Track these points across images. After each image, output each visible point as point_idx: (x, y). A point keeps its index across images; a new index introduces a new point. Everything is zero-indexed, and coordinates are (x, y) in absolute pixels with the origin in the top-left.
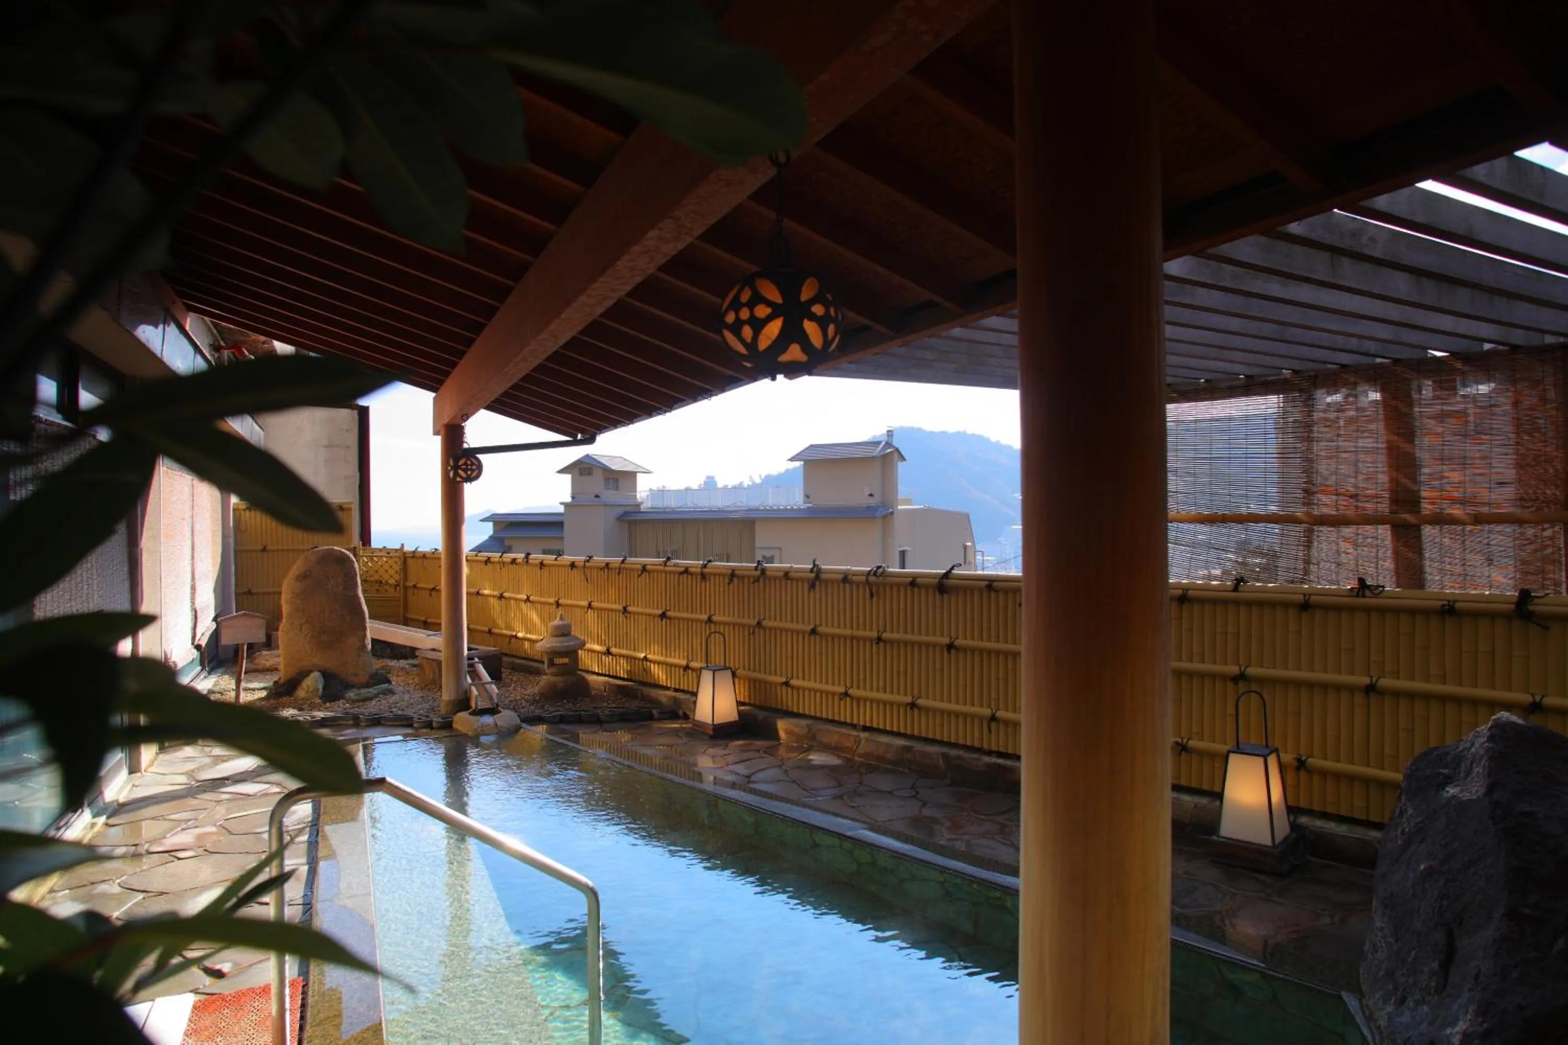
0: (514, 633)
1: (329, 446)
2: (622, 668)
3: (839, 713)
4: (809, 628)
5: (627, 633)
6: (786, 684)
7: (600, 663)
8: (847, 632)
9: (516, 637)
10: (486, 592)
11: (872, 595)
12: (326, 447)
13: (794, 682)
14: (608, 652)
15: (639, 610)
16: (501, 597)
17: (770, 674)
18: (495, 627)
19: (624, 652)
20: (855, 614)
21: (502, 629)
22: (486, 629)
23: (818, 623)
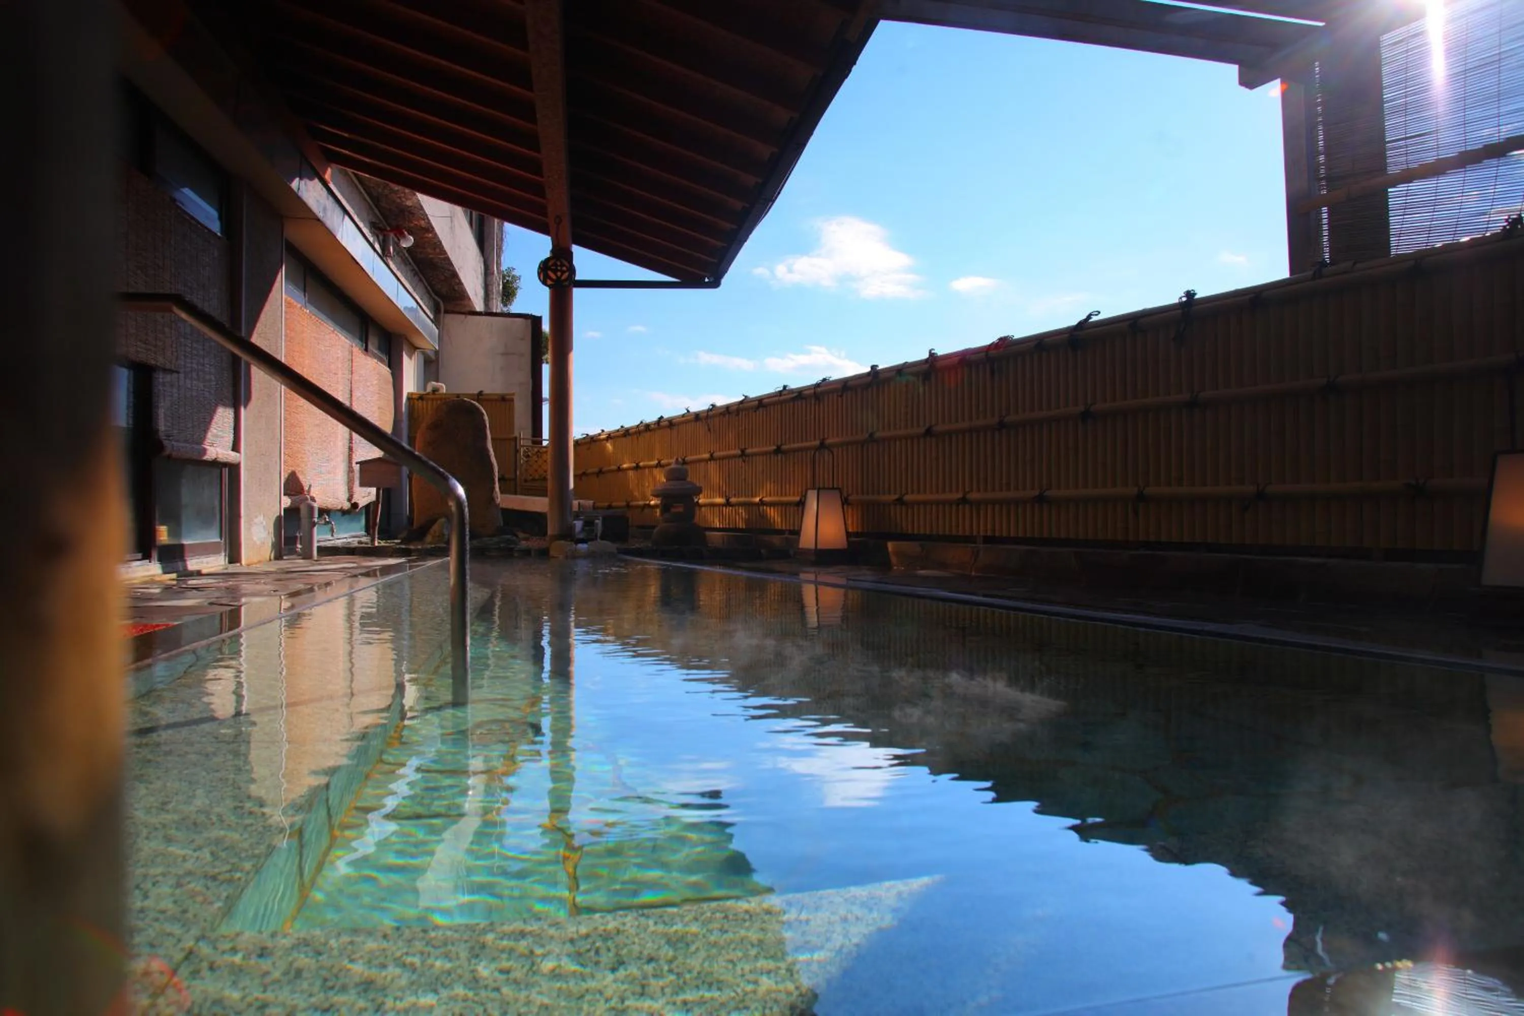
0: (648, 502)
1: (505, 354)
2: (740, 518)
3: (958, 526)
4: (922, 430)
5: (745, 479)
6: (900, 501)
7: (721, 515)
8: (965, 425)
9: (649, 505)
10: (625, 466)
11: (992, 373)
12: (503, 354)
13: (908, 498)
14: (728, 504)
15: (755, 450)
16: (637, 467)
17: (884, 494)
18: (632, 501)
19: (742, 499)
20: (974, 402)
21: (638, 501)
22: (624, 504)
23: (933, 423)
